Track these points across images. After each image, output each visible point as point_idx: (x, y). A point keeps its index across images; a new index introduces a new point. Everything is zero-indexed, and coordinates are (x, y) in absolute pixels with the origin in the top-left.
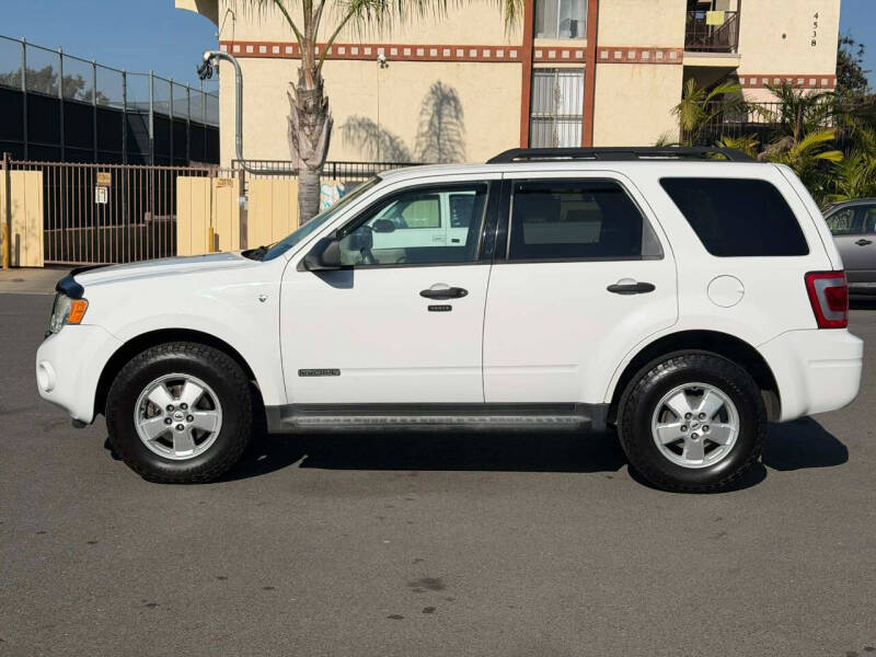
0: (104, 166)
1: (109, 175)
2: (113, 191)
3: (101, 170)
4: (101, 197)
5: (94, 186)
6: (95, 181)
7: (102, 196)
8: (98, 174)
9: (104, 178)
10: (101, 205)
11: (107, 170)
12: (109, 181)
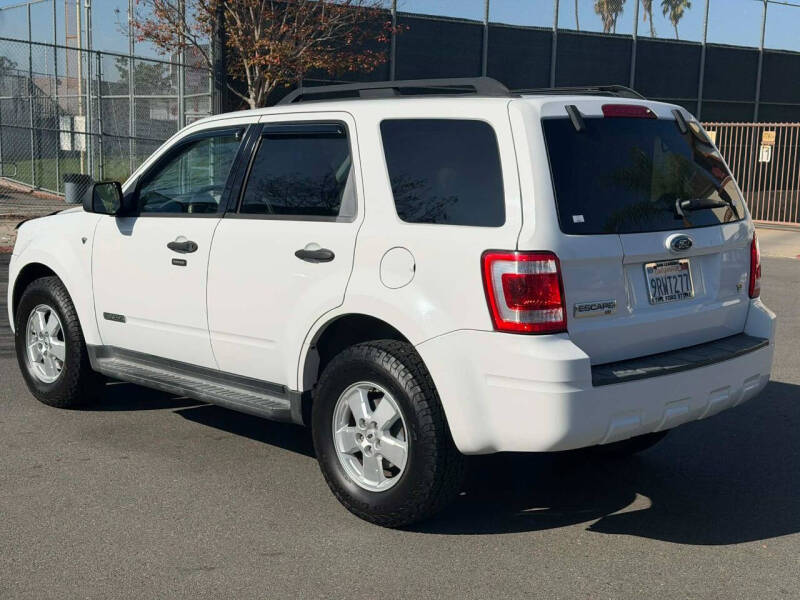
0: (770, 124)
1: (774, 133)
2: (776, 149)
3: (767, 129)
4: (765, 156)
5: (760, 144)
6: (761, 140)
7: (765, 154)
8: (764, 132)
9: (769, 137)
10: (764, 163)
11: (772, 129)
12: (773, 139)
